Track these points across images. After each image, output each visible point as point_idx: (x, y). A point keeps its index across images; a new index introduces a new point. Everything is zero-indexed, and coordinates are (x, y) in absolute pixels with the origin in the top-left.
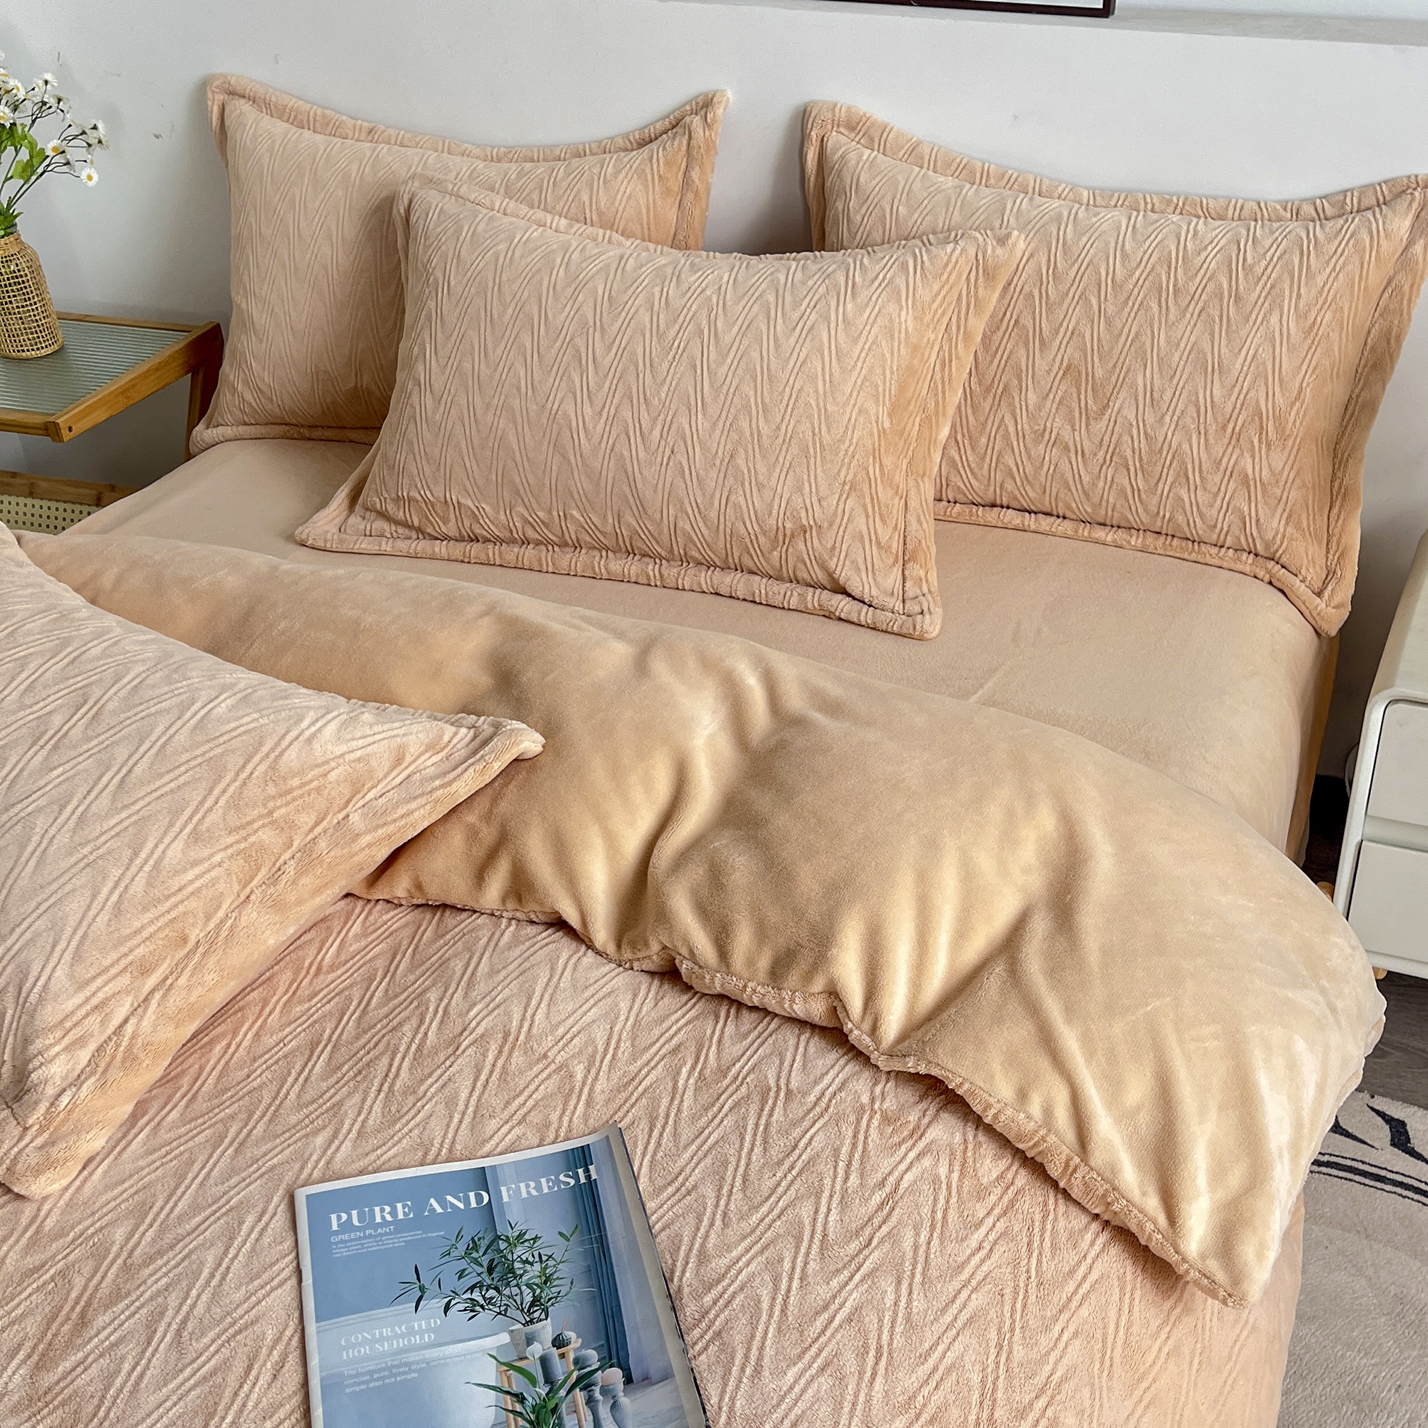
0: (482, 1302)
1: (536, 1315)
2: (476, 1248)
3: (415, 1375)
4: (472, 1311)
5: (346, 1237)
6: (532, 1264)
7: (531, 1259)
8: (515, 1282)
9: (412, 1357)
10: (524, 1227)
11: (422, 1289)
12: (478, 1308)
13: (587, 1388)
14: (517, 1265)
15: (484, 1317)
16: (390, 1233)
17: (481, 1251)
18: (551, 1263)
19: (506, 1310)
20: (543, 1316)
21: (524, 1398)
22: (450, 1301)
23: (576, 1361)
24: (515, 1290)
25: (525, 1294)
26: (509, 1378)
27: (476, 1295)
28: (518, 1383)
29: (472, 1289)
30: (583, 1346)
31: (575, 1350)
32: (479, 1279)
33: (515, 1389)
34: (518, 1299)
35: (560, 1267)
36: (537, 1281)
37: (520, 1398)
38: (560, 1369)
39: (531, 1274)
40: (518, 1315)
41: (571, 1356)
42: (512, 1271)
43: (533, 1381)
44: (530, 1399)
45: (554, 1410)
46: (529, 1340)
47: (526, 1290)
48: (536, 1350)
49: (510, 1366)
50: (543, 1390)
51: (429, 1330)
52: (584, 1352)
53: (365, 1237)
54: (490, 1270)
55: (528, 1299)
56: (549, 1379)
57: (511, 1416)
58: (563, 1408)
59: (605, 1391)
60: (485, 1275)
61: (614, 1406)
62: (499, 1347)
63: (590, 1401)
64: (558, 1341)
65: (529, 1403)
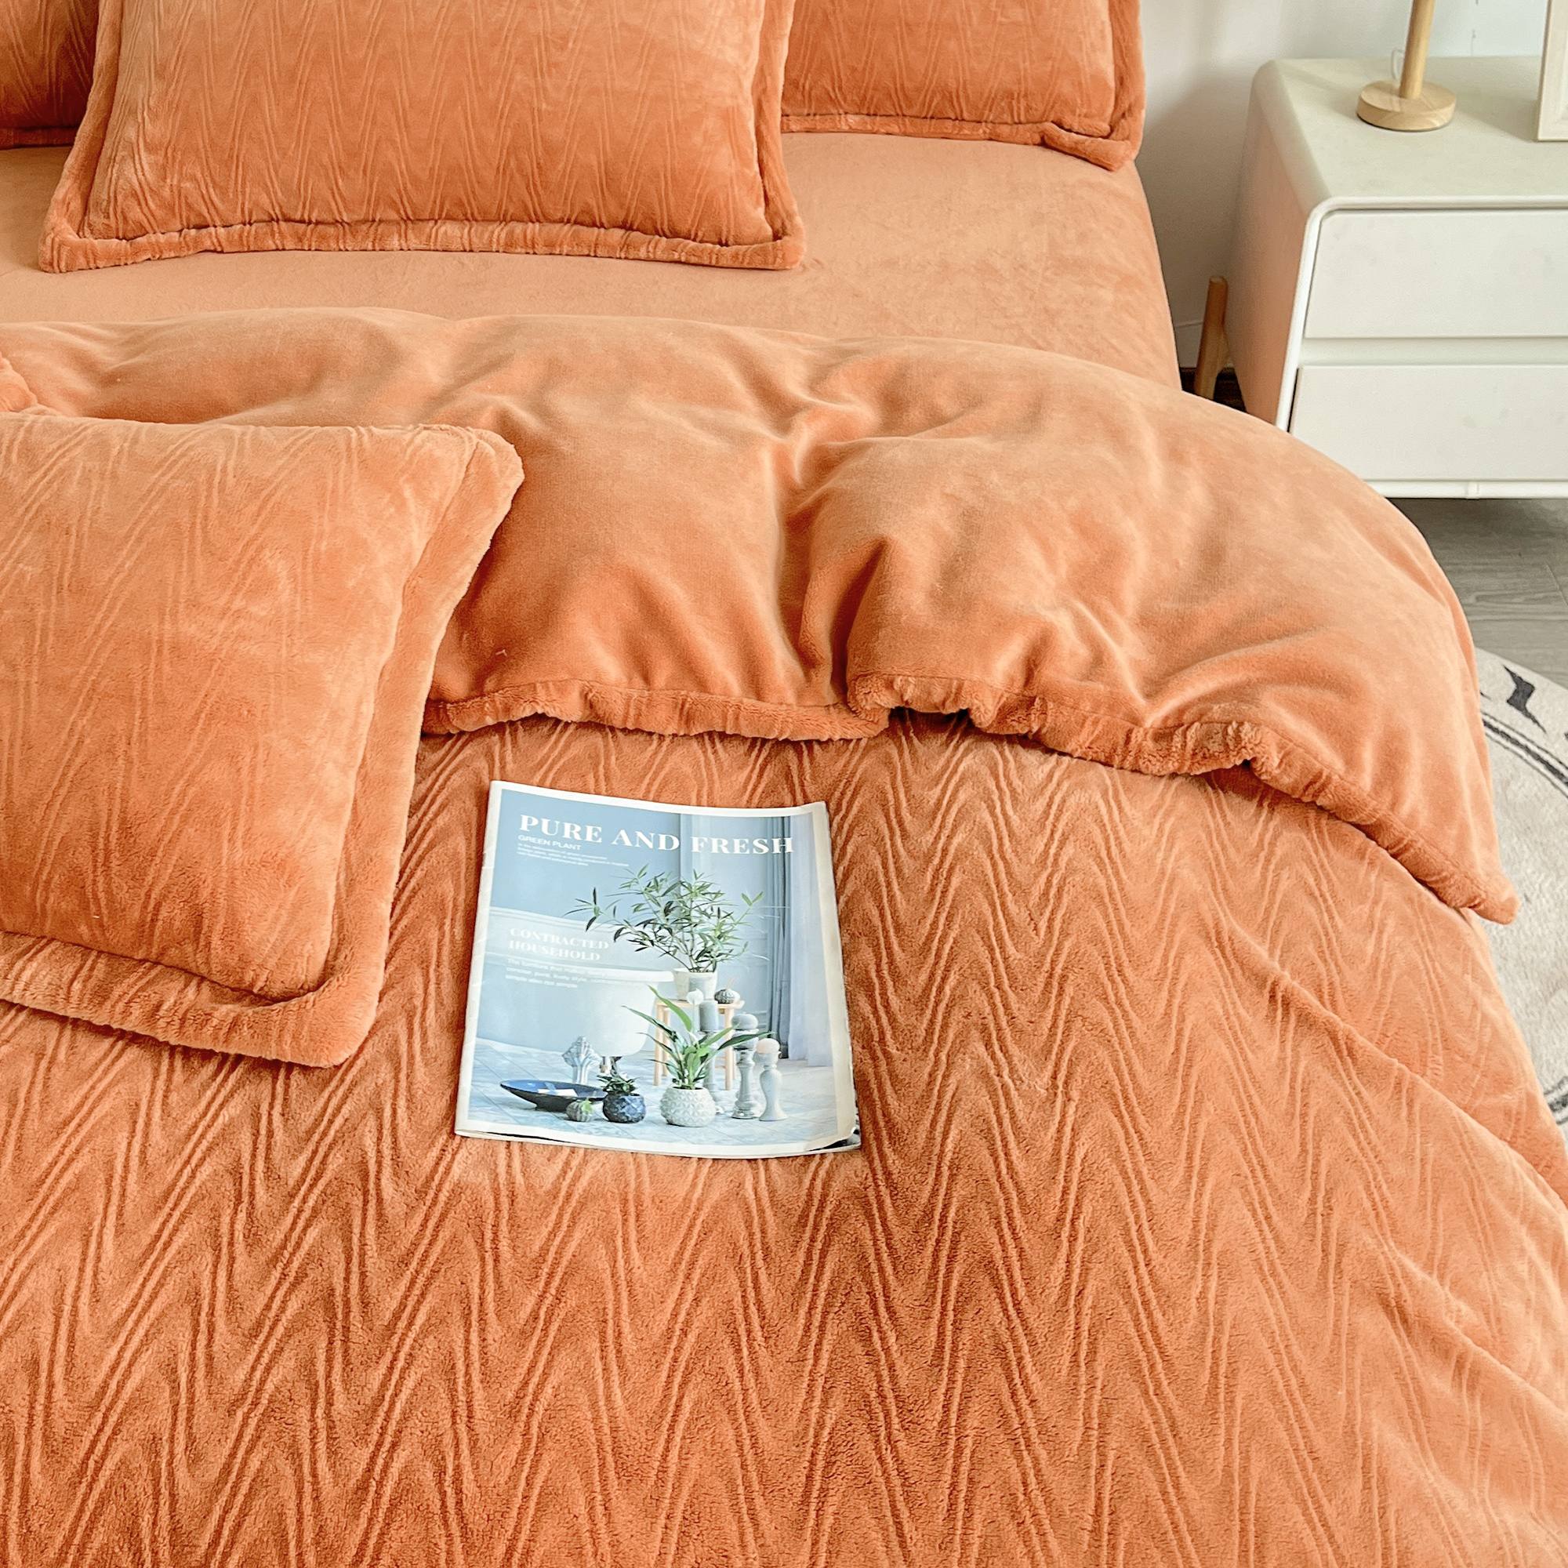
0: (652, 937)
1: (703, 965)
2: (657, 886)
3: (575, 986)
4: (642, 944)
5: (533, 840)
6: (709, 916)
7: (709, 911)
8: (688, 929)
9: (574, 969)
10: (708, 880)
11: (596, 910)
12: (648, 943)
13: (740, 1049)
14: (694, 913)
15: (653, 952)
16: (576, 851)
17: (661, 892)
18: (728, 920)
19: (675, 952)
20: (711, 968)
21: (676, 1037)
22: (621, 929)
23: (735, 1021)
24: (688, 936)
25: (696, 942)
26: (665, 1014)
27: (648, 930)
28: (673, 1023)
29: (646, 923)
30: (743, 1010)
31: (737, 1010)
32: (654, 916)
33: (669, 1026)
34: (689, 944)
35: (736, 927)
36: (711, 933)
37: (674, 1039)
38: (716, 1023)
39: (707, 926)
40: (686, 959)
41: (731, 1015)
42: (688, 918)
43: (689, 1026)
45: (703, 1059)
46: (692, 986)
47: (698, 939)
48: (698, 997)
49: (668, 1003)
50: (697, 1037)
51: (595, 950)
52: (744, 1015)
53: (551, 847)
54: (667, 911)
55: (699, 948)
56: (702, 1029)
57: (661, 1049)
58: (713, 1060)
59: (758, 1058)
60: (661, 914)
61: (764, 1075)
62: (661, 984)
63: (740, 1062)
64: (721, 998)
65: (681, 1042)
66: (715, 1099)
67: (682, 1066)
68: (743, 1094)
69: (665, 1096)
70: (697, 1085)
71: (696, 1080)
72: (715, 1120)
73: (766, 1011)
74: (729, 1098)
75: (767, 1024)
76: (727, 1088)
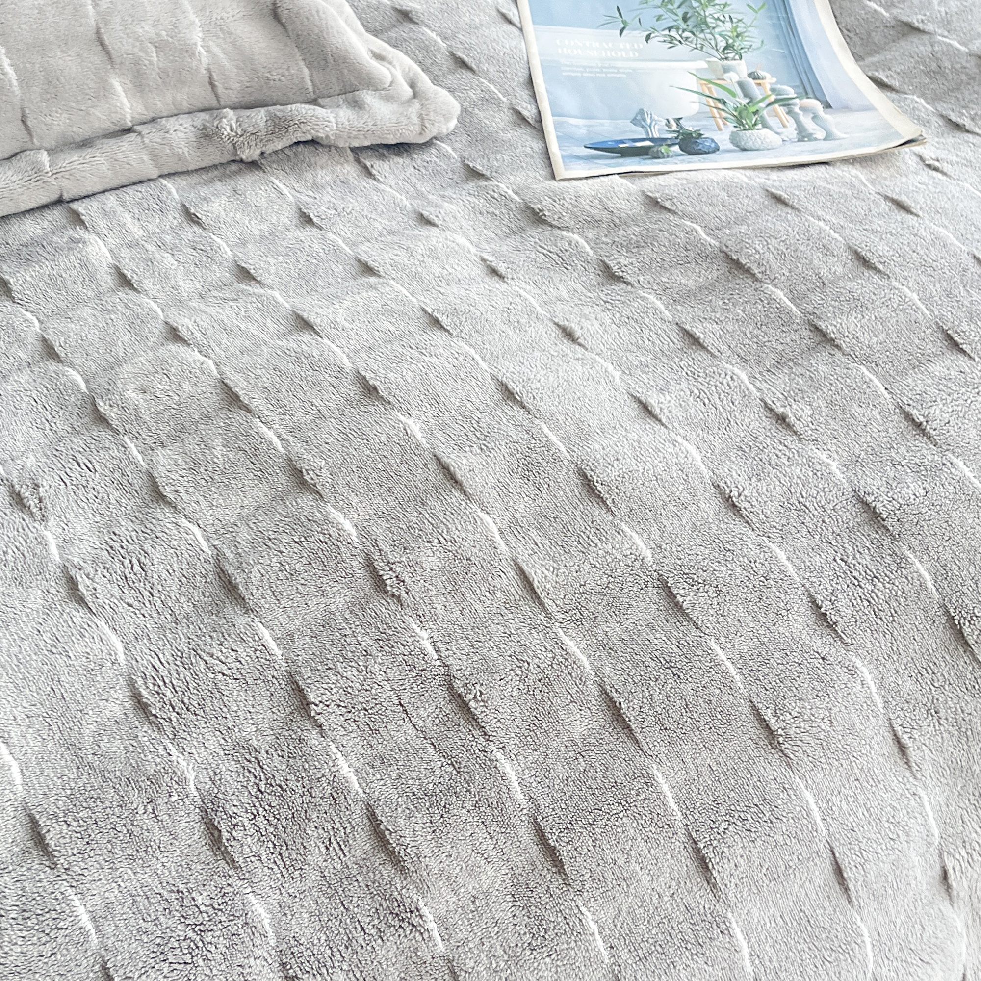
0: (679, 38)
1: (731, 56)
2: (670, 3)
4: (672, 43)
6: (723, 22)
7: (722, 18)
8: (708, 31)
9: (620, 64)
11: (624, 22)
12: (676, 42)
13: (786, 106)
14: (709, 20)
15: (681, 49)
17: (676, 6)
18: (740, 24)
19: (702, 48)
20: (737, 57)
22: (650, 34)
23: (773, 90)
24: (709, 36)
25: (718, 40)
27: (673, 33)
28: (718, 93)
29: (670, 29)
30: (777, 83)
31: (771, 84)
32: (675, 23)
33: (716, 96)
34: (713, 42)
35: (750, 29)
36: (729, 34)
37: (724, 103)
38: (758, 93)
39: (724, 29)
40: (714, 52)
41: (768, 87)
42: (706, 23)
43: (734, 95)
44: (732, 104)
45: (755, 113)
46: (726, 70)
47: (719, 38)
48: (733, 77)
49: (710, 82)
50: (743, 100)
51: (633, 50)
52: (779, 86)
54: (685, 19)
55: (722, 44)
56: (746, 95)
57: (715, 110)
58: (764, 114)
59: (804, 110)
60: (681, 22)
61: (815, 118)
62: (697, 70)
63: (790, 113)
64: (753, 76)
65: (731, 105)
66: (777, 134)
67: (738, 117)
69: (732, 136)
70: (758, 127)
71: (755, 124)
73: (798, 83)
74: (789, 131)
75: (801, 90)
76: (785, 127)
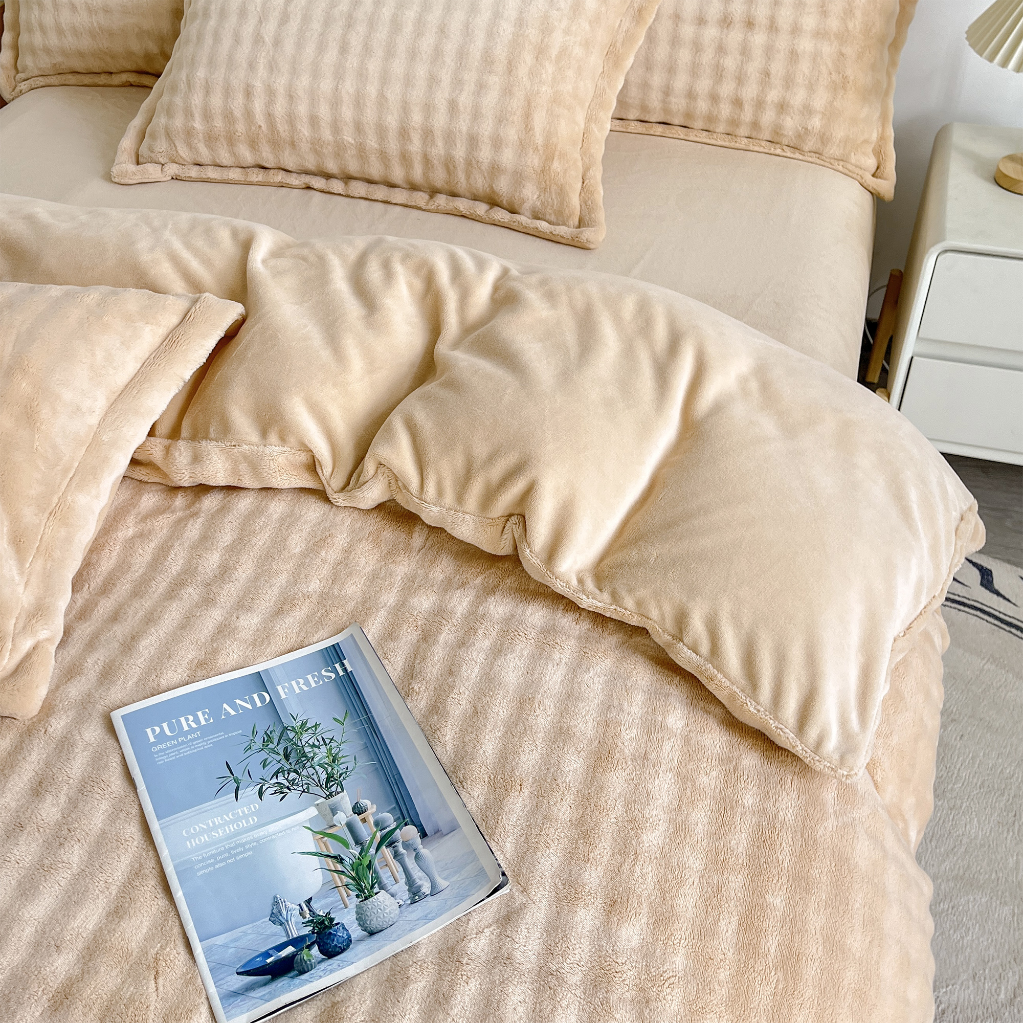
0: (287, 784)
1: (333, 789)
2: (270, 739)
3: (251, 853)
4: (282, 793)
5: (163, 746)
6: (318, 747)
7: (317, 743)
8: (308, 764)
9: (244, 838)
10: (304, 718)
11: (237, 781)
12: (285, 790)
13: (391, 844)
14: (307, 749)
15: (292, 796)
16: (198, 738)
17: (276, 743)
18: (334, 744)
19: (308, 788)
20: (339, 789)
21: (342, 859)
22: (262, 787)
23: (377, 824)
24: (311, 771)
25: (320, 772)
26: (326, 844)
27: (281, 779)
28: (334, 848)
29: (276, 774)
30: (378, 810)
31: (373, 814)
32: (279, 765)
33: (333, 853)
34: (315, 777)
35: (341, 747)
36: (327, 760)
37: (341, 861)
38: (366, 832)
39: (320, 756)
40: (318, 790)
41: (372, 820)
42: (304, 755)
43: (347, 845)
44: (347, 859)
45: (369, 866)
46: (334, 811)
47: (320, 770)
48: (342, 818)
49: (324, 834)
50: (356, 851)
51: (251, 814)
52: (380, 815)
53: (179, 744)
54: (287, 757)
55: (324, 776)
56: (358, 842)
57: (336, 875)
58: (376, 863)
59: (406, 846)
60: (284, 761)
61: (418, 857)
62: (310, 820)
63: (396, 855)
64: (357, 809)
65: (347, 862)
66: (393, 896)
67: (357, 880)
68: (410, 881)
69: (357, 913)
70: (376, 890)
71: (372, 887)
72: (401, 912)
73: (394, 804)
74: (401, 888)
75: (399, 815)
76: (396, 881)
